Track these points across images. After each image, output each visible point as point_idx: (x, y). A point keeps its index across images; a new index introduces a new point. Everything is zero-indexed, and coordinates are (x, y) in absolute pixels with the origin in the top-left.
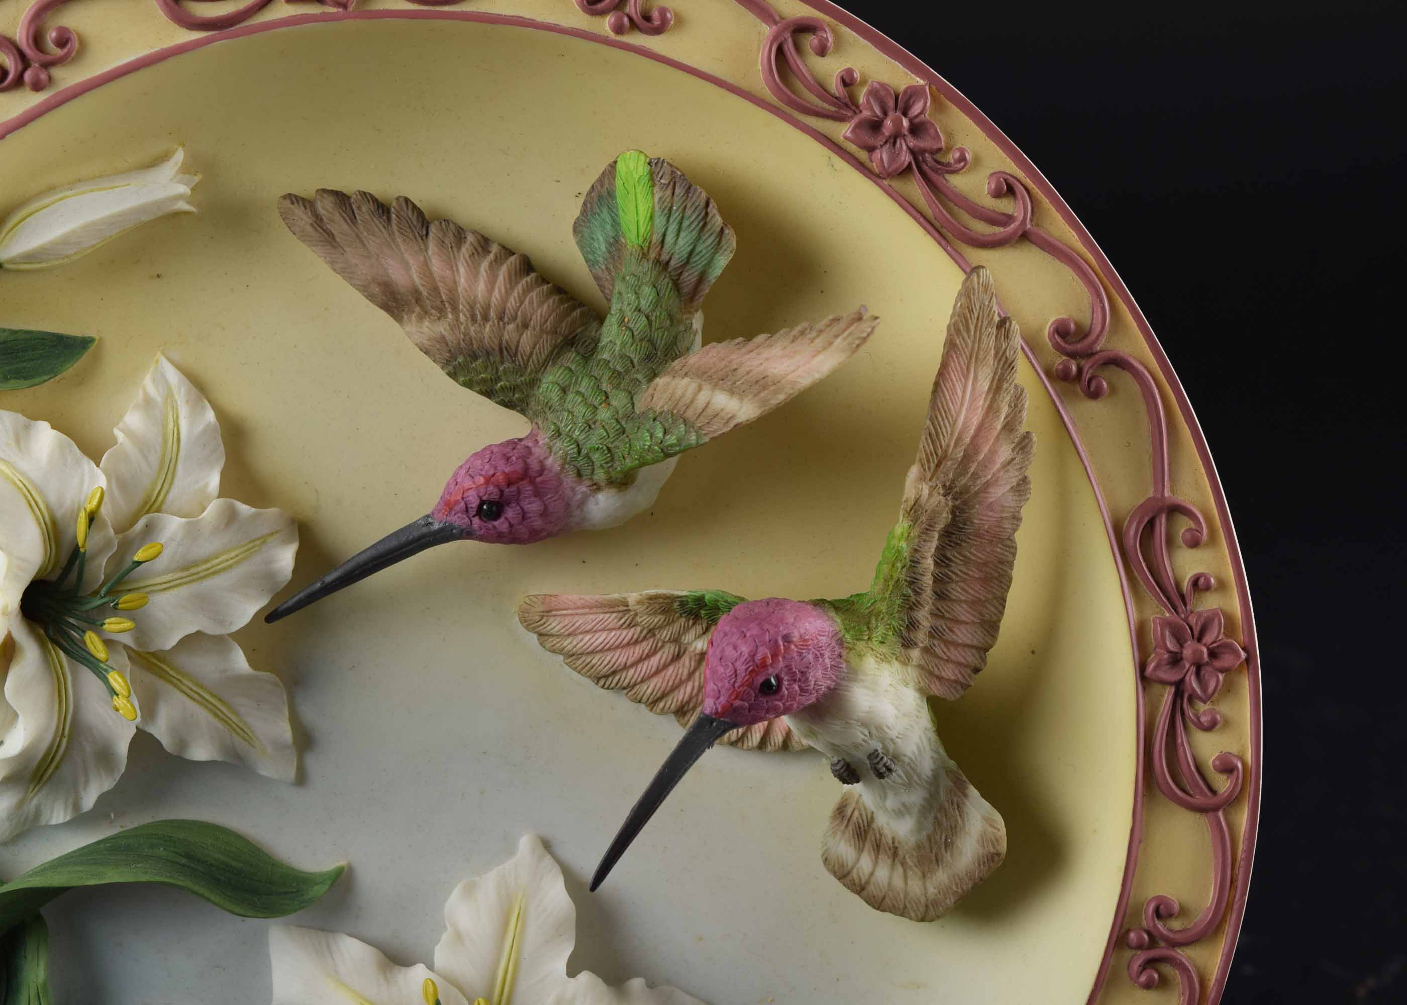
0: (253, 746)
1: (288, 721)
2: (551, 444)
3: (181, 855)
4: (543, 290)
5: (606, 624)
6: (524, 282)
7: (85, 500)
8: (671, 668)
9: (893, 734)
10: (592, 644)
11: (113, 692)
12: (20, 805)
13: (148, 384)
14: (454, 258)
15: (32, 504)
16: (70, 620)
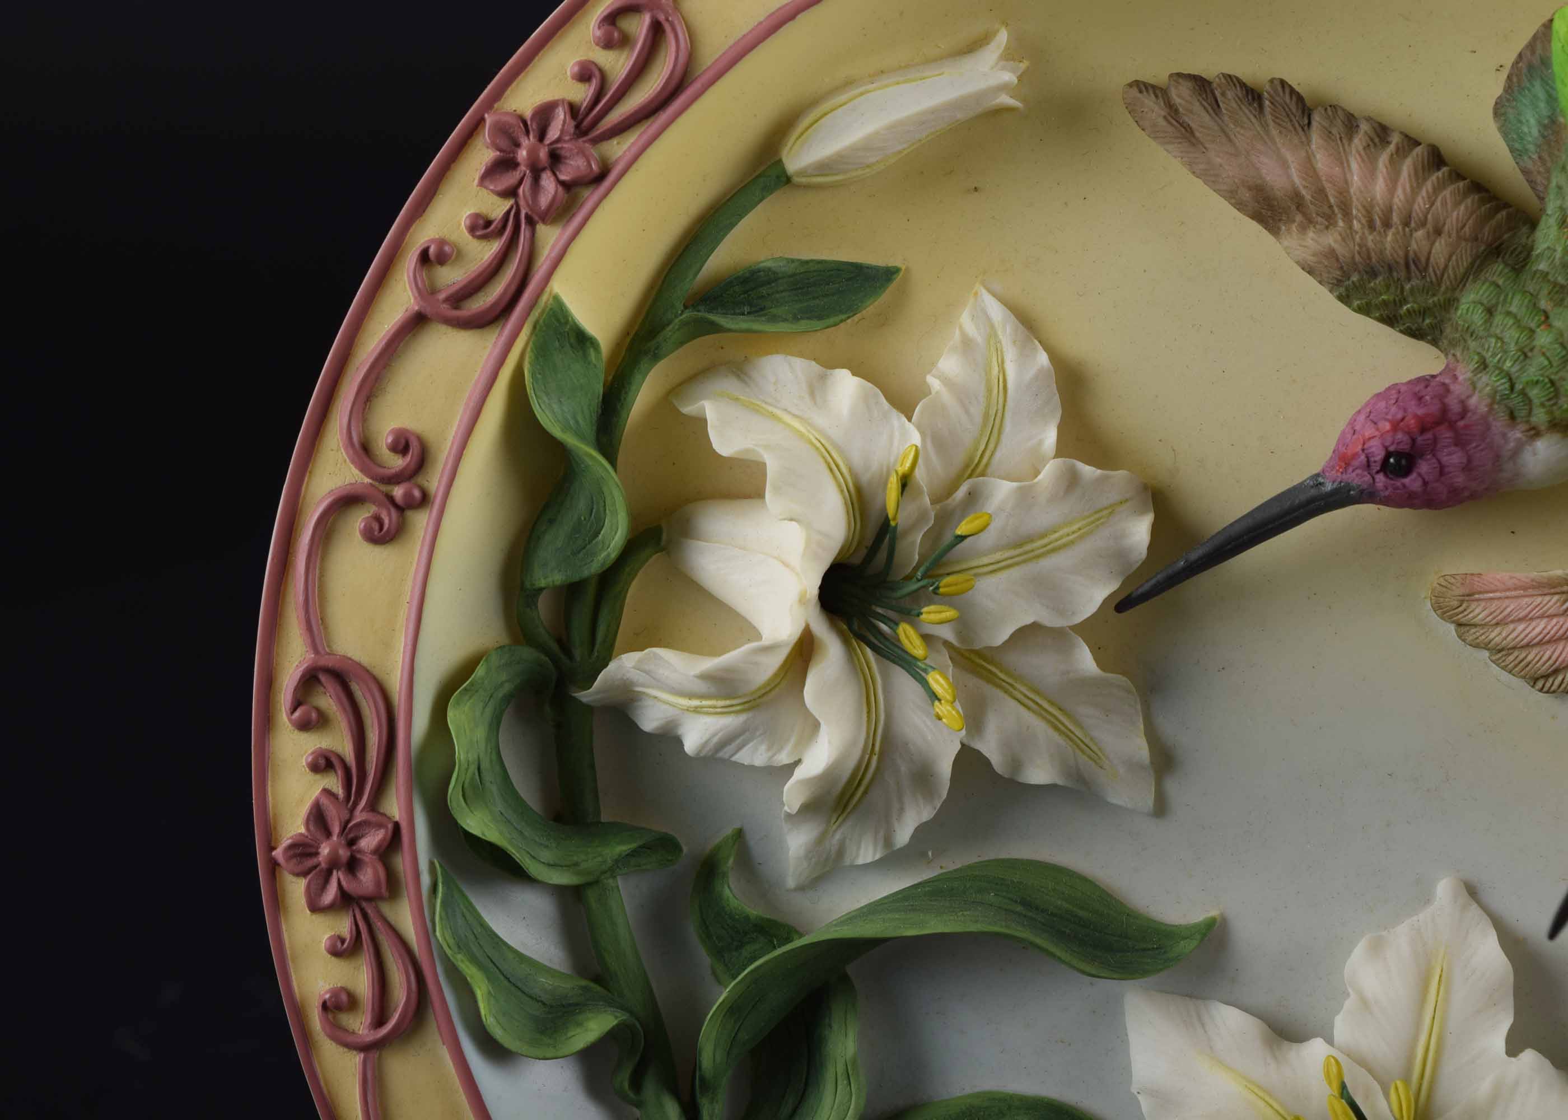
0: (1101, 767)
1: (1142, 735)
2: (1475, 379)
3: (1016, 902)
4: (1458, 186)
5: (1545, 609)
6: (1434, 178)
7: (896, 461)
10: (1526, 636)
11: (934, 697)
12: (820, 840)
13: (966, 322)
14: (1344, 150)
15: (833, 466)
16: (880, 610)
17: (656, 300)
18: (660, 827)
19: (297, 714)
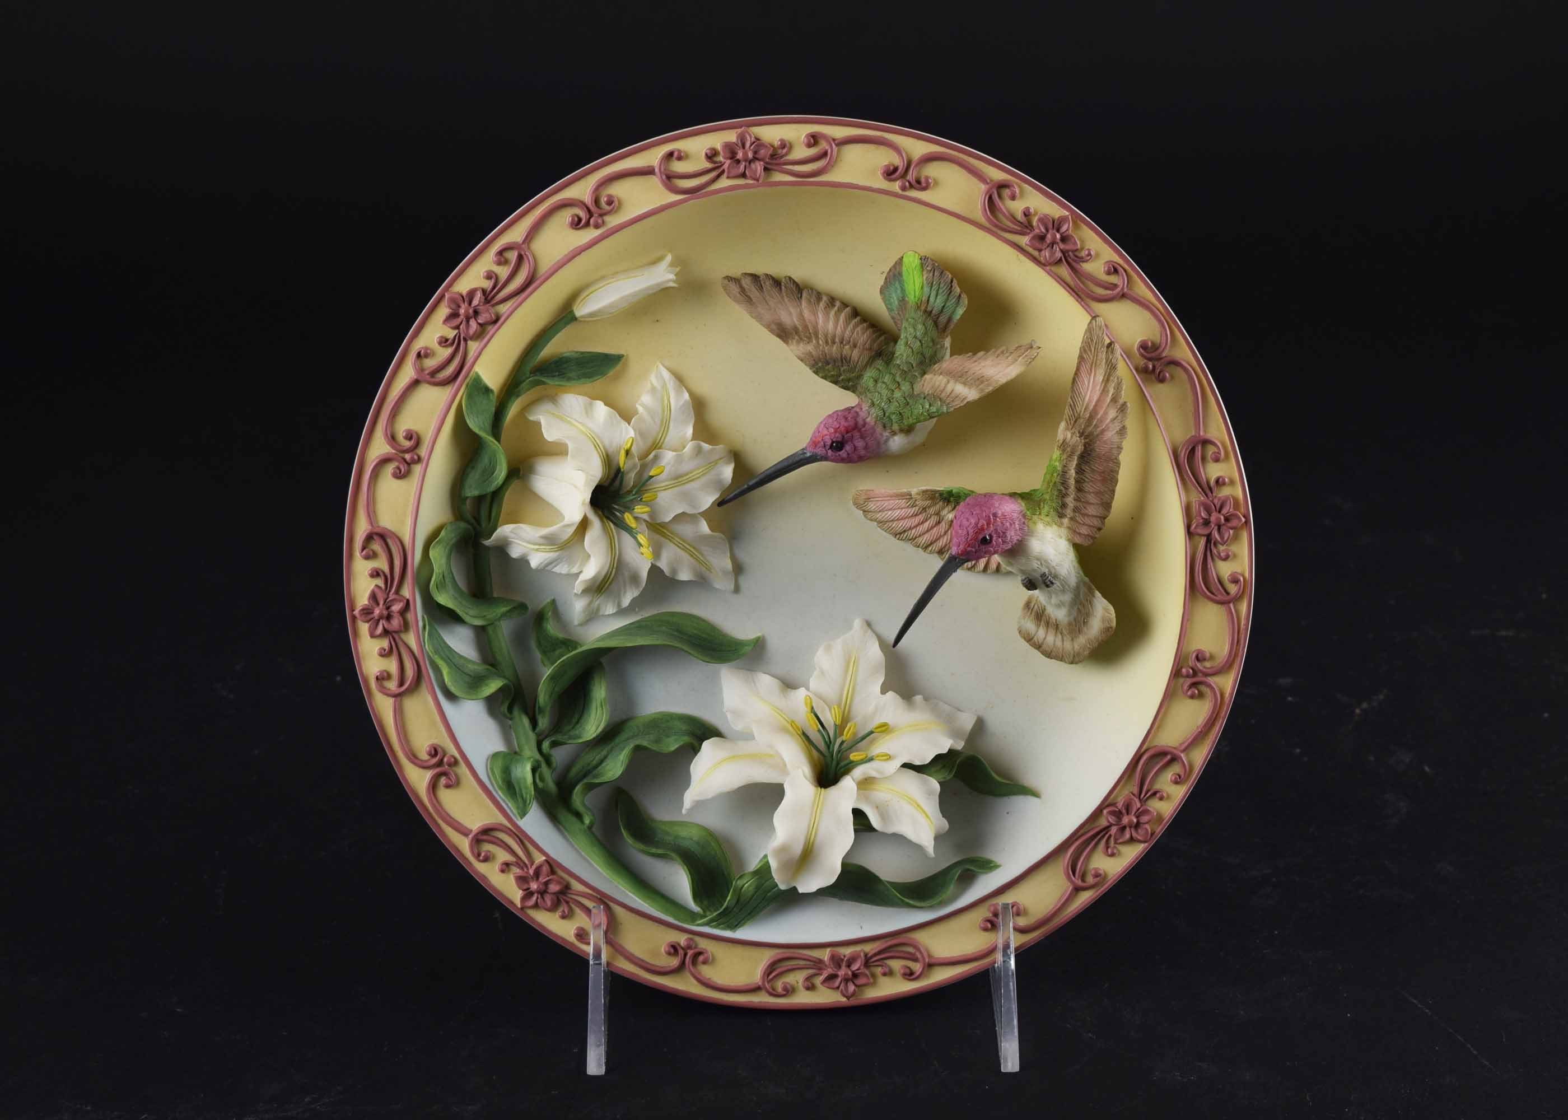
0: (711, 572)
1: (729, 559)
2: (869, 410)
3: (675, 630)
4: (864, 325)
5: (899, 505)
6: (853, 322)
7: (624, 442)
8: (935, 529)
9: (1054, 564)
10: (892, 516)
11: (640, 545)
12: (589, 604)
13: (653, 379)
14: (816, 308)
15: (596, 446)
16: (616, 507)
17: (518, 371)
18: (520, 599)
19: (364, 552)
